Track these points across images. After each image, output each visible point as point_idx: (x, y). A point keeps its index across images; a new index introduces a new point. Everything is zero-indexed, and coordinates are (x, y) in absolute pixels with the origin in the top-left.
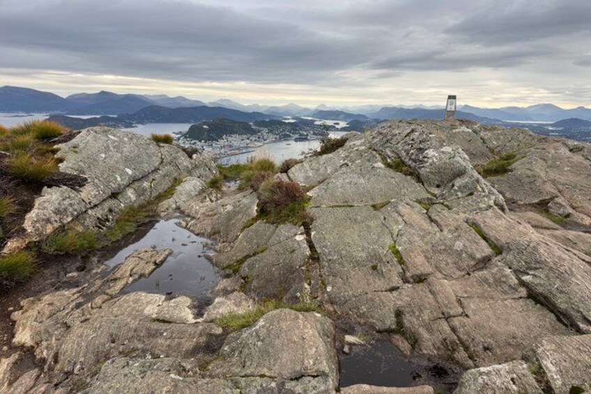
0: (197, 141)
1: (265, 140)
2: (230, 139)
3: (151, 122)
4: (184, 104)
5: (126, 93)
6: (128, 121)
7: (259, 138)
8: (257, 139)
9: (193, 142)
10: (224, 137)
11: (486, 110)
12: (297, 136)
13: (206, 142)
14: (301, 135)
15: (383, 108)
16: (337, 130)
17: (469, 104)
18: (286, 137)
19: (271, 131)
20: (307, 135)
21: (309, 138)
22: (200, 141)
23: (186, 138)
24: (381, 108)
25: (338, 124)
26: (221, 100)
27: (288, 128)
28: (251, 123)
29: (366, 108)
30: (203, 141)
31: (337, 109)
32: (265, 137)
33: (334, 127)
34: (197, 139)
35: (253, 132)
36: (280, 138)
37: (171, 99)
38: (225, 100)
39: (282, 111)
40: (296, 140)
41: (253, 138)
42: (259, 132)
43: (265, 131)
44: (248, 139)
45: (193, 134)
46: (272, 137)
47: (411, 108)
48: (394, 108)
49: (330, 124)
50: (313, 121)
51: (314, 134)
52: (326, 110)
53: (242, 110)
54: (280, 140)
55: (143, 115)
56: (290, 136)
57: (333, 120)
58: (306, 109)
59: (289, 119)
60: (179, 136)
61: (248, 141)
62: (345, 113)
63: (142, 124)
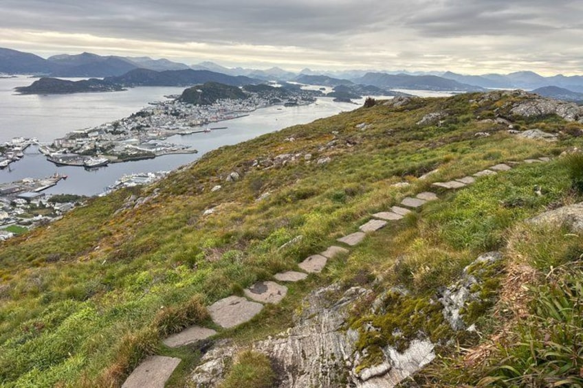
0: (192, 105)
1: (256, 105)
2: (223, 103)
3: (139, 85)
4: (169, 67)
5: (109, 55)
6: (116, 84)
7: (250, 102)
8: (248, 103)
9: (188, 105)
10: (217, 101)
11: (468, 77)
12: (286, 101)
13: (200, 106)
14: (291, 100)
15: (367, 74)
16: (324, 95)
17: (451, 71)
18: (276, 102)
19: (260, 96)
20: (297, 100)
21: (298, 103)
22: (195, 105)
23: (180, 101)
24: (365, 73)
25: (324, 89)
26: (205, 62)
27: (278, 93)
28: (241, 88)
29: (350, 73)
30: (198, 105)
31: (322, 74)
32: (256, 101)
33: (321, 93)
34: (191, 103)
35: (244, 97)
36: (271, 103)
37: (154, 61)
38: (208, 63)
39: (267, 76)
40: (286, 105)
41: (246, 103)
42: (250, 96)
43: (255, 95)
44: (240, 103)
45: (187, 98)
46: (262, 102)
47: (395, 74)
48: (378, 74)
49: (317, 90)
50: (300, 86)
51: (303, 99)
52: (312, 74)
53: (226, 74)
54: (271, 104)
55: (130, 78)
56: (279, 101)
57: (318, 85)
58: (290, 74)
59: (274, 84)
60: (173, 99)
61: (241, 106)
62: (330, 78)
63: (131, 87)
